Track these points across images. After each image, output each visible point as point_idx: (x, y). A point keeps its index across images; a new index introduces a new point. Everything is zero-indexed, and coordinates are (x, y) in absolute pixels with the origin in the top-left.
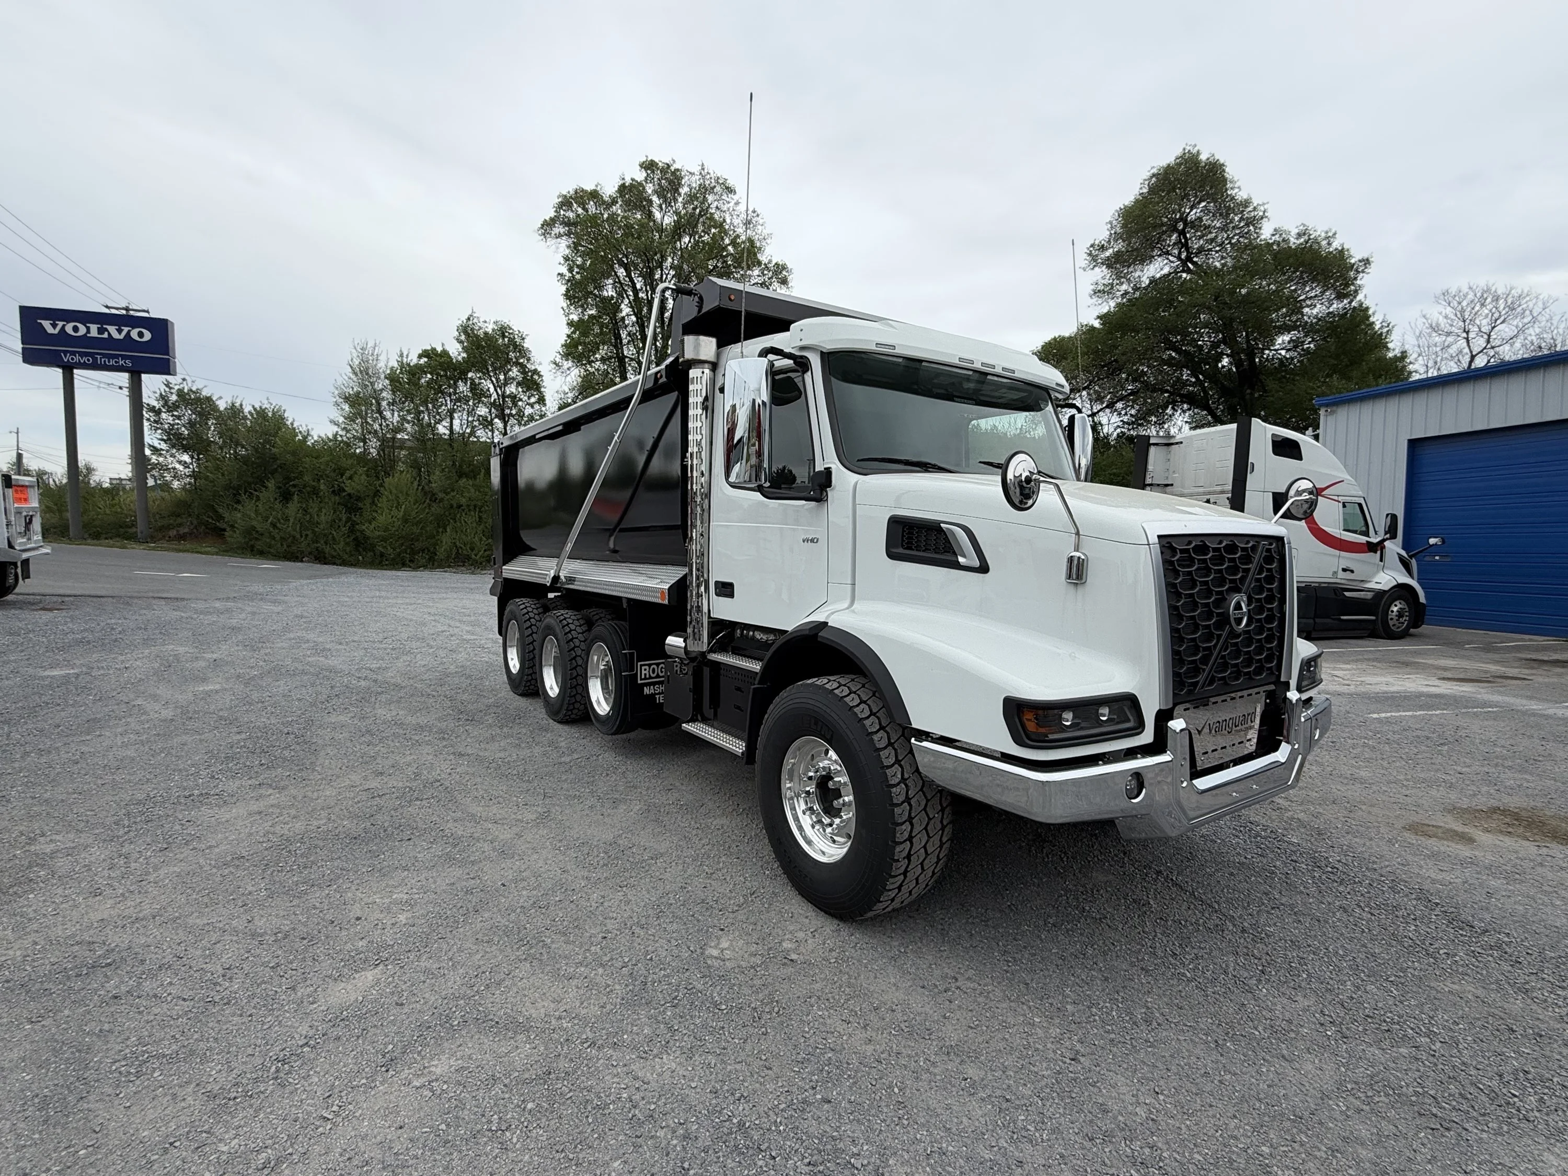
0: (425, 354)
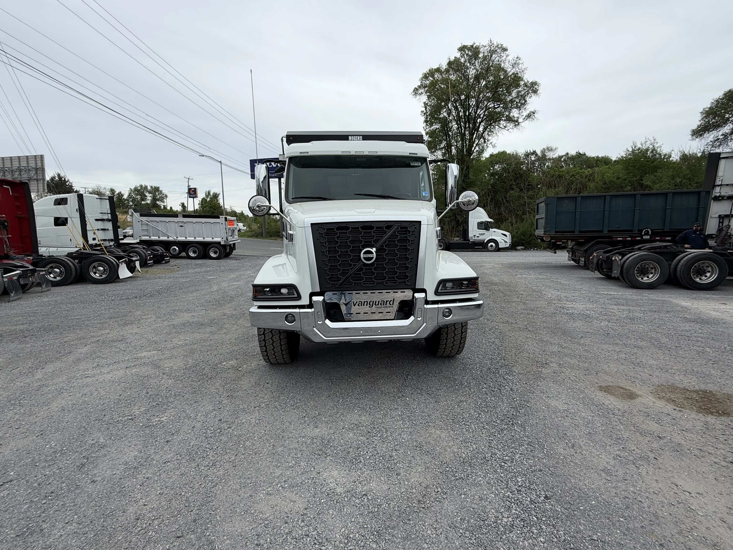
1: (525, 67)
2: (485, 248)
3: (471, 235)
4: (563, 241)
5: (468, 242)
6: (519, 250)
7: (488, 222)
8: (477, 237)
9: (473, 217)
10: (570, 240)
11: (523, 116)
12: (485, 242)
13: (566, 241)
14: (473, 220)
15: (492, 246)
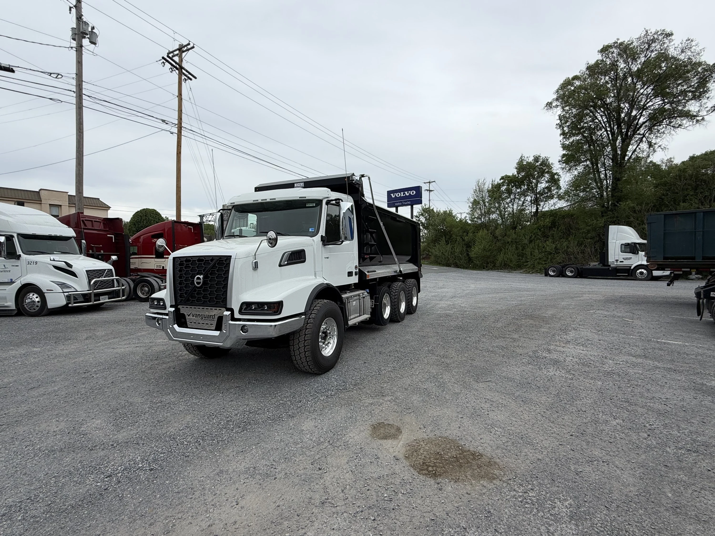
0: (502, 178)
1: (701, 48)
2: (632, 276)
3: (611, 259)
4: (683, 270)
5: (607, 268)
6: (692, 280)
7: (635, 244)
8: (621, 262)
9: (615, 238)
10: (693, 268)
11: (707, 107)
12: (632, 268)
13: (689, 270)
14: (615, 241)
15: (642, 273)
